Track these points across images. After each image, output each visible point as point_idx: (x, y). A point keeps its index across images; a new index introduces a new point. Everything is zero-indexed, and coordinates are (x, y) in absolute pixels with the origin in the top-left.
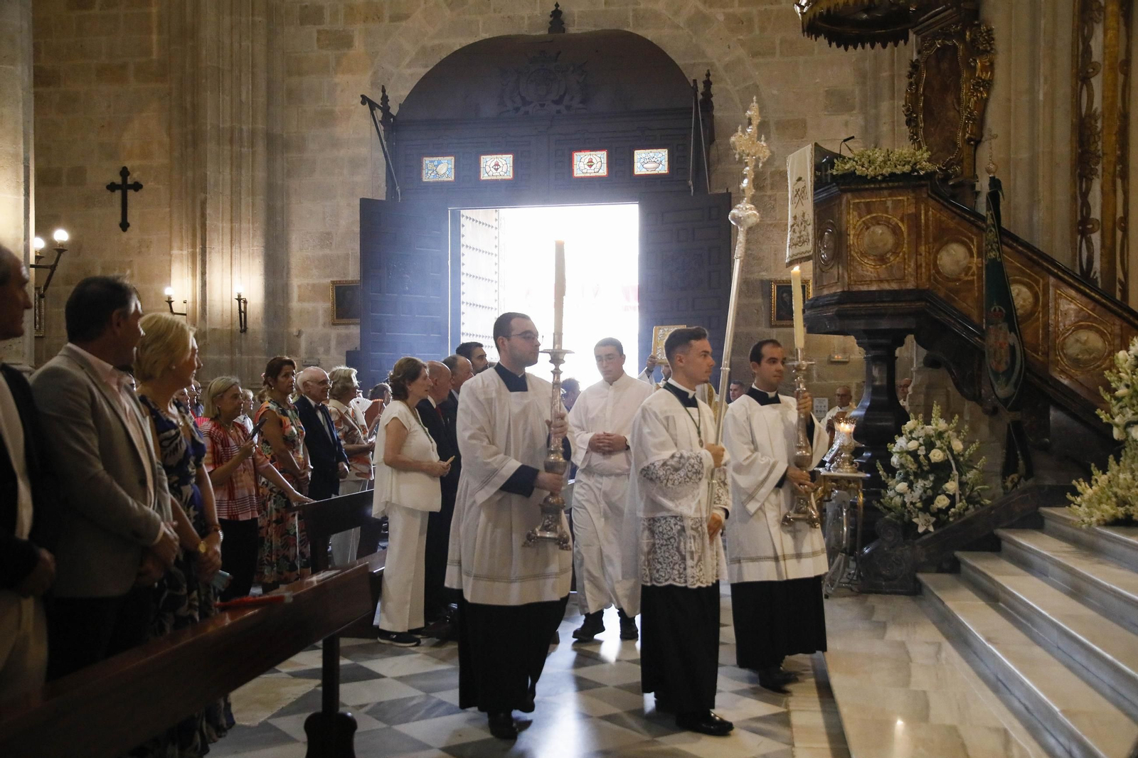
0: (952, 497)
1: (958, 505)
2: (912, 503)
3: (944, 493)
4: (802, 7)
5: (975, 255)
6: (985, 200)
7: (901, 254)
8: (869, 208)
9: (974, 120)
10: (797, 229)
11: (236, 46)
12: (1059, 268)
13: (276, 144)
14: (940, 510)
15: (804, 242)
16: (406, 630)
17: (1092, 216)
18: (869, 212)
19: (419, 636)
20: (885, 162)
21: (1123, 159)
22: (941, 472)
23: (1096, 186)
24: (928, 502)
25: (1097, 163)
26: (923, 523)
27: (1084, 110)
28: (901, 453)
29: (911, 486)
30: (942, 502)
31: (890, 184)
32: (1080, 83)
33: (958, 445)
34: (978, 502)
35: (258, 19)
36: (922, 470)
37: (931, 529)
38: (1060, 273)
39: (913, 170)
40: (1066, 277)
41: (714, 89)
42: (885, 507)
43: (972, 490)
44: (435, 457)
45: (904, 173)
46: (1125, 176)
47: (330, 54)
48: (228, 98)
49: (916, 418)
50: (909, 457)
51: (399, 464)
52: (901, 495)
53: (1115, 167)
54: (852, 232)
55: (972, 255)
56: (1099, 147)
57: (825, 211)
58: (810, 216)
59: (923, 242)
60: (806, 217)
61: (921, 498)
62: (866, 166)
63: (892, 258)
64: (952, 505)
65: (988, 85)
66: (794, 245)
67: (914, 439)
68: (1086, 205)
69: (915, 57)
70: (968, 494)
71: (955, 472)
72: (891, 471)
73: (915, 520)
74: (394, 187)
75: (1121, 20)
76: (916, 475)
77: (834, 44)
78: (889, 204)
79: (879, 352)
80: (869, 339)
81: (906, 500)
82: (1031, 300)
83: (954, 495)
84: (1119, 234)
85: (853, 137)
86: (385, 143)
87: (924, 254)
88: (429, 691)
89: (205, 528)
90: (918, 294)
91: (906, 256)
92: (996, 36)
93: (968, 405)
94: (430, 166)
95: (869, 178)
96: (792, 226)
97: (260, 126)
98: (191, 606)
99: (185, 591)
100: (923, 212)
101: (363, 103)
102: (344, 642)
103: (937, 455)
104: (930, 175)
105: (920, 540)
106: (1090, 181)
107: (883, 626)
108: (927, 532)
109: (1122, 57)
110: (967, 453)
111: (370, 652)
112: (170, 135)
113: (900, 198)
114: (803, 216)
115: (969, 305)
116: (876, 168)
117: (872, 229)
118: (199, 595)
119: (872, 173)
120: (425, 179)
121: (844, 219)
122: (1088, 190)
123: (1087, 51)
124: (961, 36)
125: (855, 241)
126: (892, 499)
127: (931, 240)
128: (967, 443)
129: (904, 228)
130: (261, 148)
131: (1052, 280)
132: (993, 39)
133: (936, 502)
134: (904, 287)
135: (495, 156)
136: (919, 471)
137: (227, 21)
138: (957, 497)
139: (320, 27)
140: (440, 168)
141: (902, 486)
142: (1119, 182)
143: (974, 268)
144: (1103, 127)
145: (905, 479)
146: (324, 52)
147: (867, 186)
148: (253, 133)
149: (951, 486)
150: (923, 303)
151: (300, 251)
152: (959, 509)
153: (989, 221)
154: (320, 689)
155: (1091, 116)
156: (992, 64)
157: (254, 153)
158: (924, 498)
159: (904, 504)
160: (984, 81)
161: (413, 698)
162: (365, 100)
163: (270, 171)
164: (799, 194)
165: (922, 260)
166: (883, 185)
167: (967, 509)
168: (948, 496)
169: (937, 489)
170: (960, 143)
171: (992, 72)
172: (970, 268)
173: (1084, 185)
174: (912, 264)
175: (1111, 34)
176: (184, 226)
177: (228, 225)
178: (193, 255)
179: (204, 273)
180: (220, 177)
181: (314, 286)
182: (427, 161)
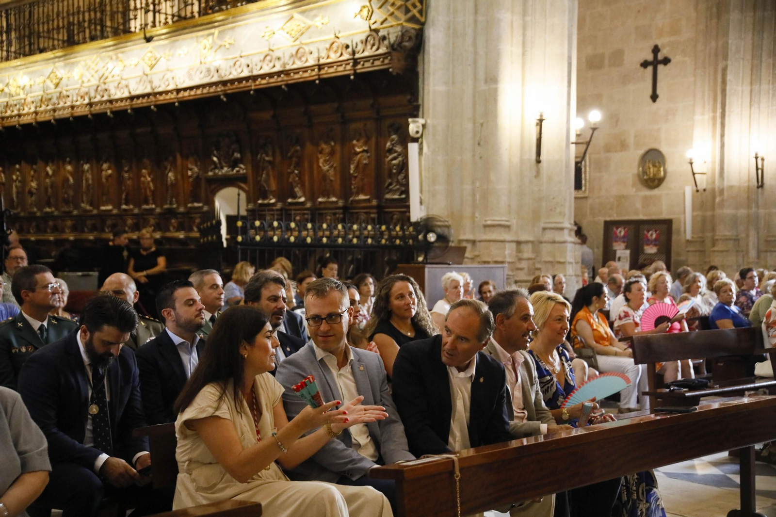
112: (696, 8)
176: (706, 93)
177: (747, 89)
178: (714, 119)
179: (722, 135)
180: (742, 43)
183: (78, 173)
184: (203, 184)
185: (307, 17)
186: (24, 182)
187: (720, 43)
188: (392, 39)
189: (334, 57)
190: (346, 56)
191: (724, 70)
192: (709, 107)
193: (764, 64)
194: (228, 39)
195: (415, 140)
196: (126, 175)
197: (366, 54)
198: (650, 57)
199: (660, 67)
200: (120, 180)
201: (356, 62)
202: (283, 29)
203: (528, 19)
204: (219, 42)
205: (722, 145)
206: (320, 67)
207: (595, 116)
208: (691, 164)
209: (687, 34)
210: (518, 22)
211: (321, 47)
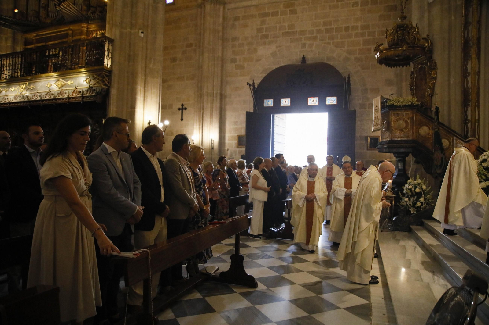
0: (422, 203)
1: (424, 205)
2: (409, 204)
3: (420, 201)
4: (377, 56)
5: (431, 130)
6: (434, 113)
7: (408, 129)
8: (398, 115)
9: (431, 89)
10: (376, 121)
11: (213, 70)
12: (457, 134)
13: (222, 97)
14: (418, 207)
15: (378, 125)
16: (257, 234)
17: (468, 118)
18: (398, 116)
19: (261, 237)
20: (403, 102)
21: (478, 101)
22: (419, 195)
23: (469, 109)
24: (414, 204)
25: (470, 102)
26: (412, 211)
27: (465, 87)
28: (407, 189)
29: (409, 199)
30: (419, 204)
31: (405, 108)
32: (464, 78)
33: (424, 187)
34: (430, 205)
35: (219, 63)
36: (413, 195)
37: (415, 212)
38: (458, 136)
39: (412, 104)
40: (459, 137)
41: (351, 79)
42: (401, 205)
43: (428, 201)
44: (266, 186)
45: (409, 105)
46: (478, 106)
47: (239, 71)
48: (210, 84)
49: (412, 179)
50: (409, 191)
51: (256, 188)
52: (406, 202)
53: (475, 104)
54: (393, 122)
55: (430, 130)
56: (470, 97)
57: (385, 116)
58: (380, 117)
59: (415, 126)
60: (379, 118)
61: (412, 203)
62: (397, 102)
63: (405, 130)
64: (422, 205)
65: (435, 78)
66: (375, 126)
67: (411, 185)
68: (466, 115)
69: (412, 70)
70: (427, 202)
71: (423, 195)
72: (403, 194)
73: (410, 210)
74: (256, 108)
75: (477, 59)
76: (411, 196)
77: (387, 66)
78: (404, 114)
79: (400, 159)
80: (397, 154)
81: (408, 203)
82: (448, 144)
83: (423, 202)
84: (477, 124)
85: (393, 94)
86: (253, 95)
87: (415, 129)
88: (263, 251)
89: (206, 203)
90: (413, 141)
91: (409, 130)
92: (437, 64)
93: (428, 175)
94: (266, 102)
95: (398, 106)
96: (374, 120)
97: (219, 91)
98: (202, 223)
99: (200, 219)
100: (415, 116)
101: (247, 84)
102: (241, 237)
103: (418, 190)
104: (417, 105)
105: (411, 215)
106: (467, 108)
107: (398, 241)
108: (414, 213)
109: (477, 70)
110: (427, 190)
111: (247, 240)
113: (407, 112)
114: (378, 117)
115: (429, 145)
116: (400, 103)
117: (399, 121)
118: (204, 220)
119: (399, 105)
120: (265, 106)
121: (390, 118)
122: (467, 110)
123: (466, 68)
124: (426, 64)
125: (394, 125)
126: (403, 203)
127: (417, 125)
128: (427, 187)
129: (409, 121)
130: (219, 98)
131: (455, 138)
132: (437, 65)
133: (417, 204)
134: (408, 139)
135: (285, 99)
136: (412, 195)
137: (211, 63)
138: (424, 203)
139: (236, 64)
140: (269, 103)
141: (406, 199)
142: (477, 108)
143: (431, 134)
144: (471, 92)
145: (407, 197)
146: (237, 71)
147: (397, 109)
148: (217, 94)
149: (422, 200)
150: (414, 144)
151: (229, 127)
152: (424, 206)
153: (435, 120)
154: (234, 249)
155: (468, 88)
156: (436, 72)
157: (217, 99)
158: (413, 203)
159: (407, 205)
160: (434, 77)
161: (259, 253)
162: (248, 84)
164: (376, 111)
165: (414, 131)
166: (403, 108)
167: (426, 207)
168: (421, 203)
169: (417, 200)
170: (426, 96)
171: (436, 74)
172: (429, 134)
173: (465, 109)
174: (411, 132)
175: (473, 64)
176: (198, 119)
177: (209, 119)
178: (200, 128)
179: (202, 133)
180: (208, 106)
181: (232, 136)
182: (265, 101)
185: (65, 81)
187: (202, 105)
188: (98, 90)
189: (75, 95)
190: (79, 95)
191: (203, 113)
192: (198, 124)
193: (214, 113)
194: (32, 86)
197: (87, 95)
198: (181, 107)
199: (184, 111)
201: (83, 97)
202: (55, 84)
203: (146, 89)
205: (202, 136)
206: (69, 98)
207: (167, 123)
208: (193, 141)
209: (191, 101)
210: (142, 90)
211: (70, 91)
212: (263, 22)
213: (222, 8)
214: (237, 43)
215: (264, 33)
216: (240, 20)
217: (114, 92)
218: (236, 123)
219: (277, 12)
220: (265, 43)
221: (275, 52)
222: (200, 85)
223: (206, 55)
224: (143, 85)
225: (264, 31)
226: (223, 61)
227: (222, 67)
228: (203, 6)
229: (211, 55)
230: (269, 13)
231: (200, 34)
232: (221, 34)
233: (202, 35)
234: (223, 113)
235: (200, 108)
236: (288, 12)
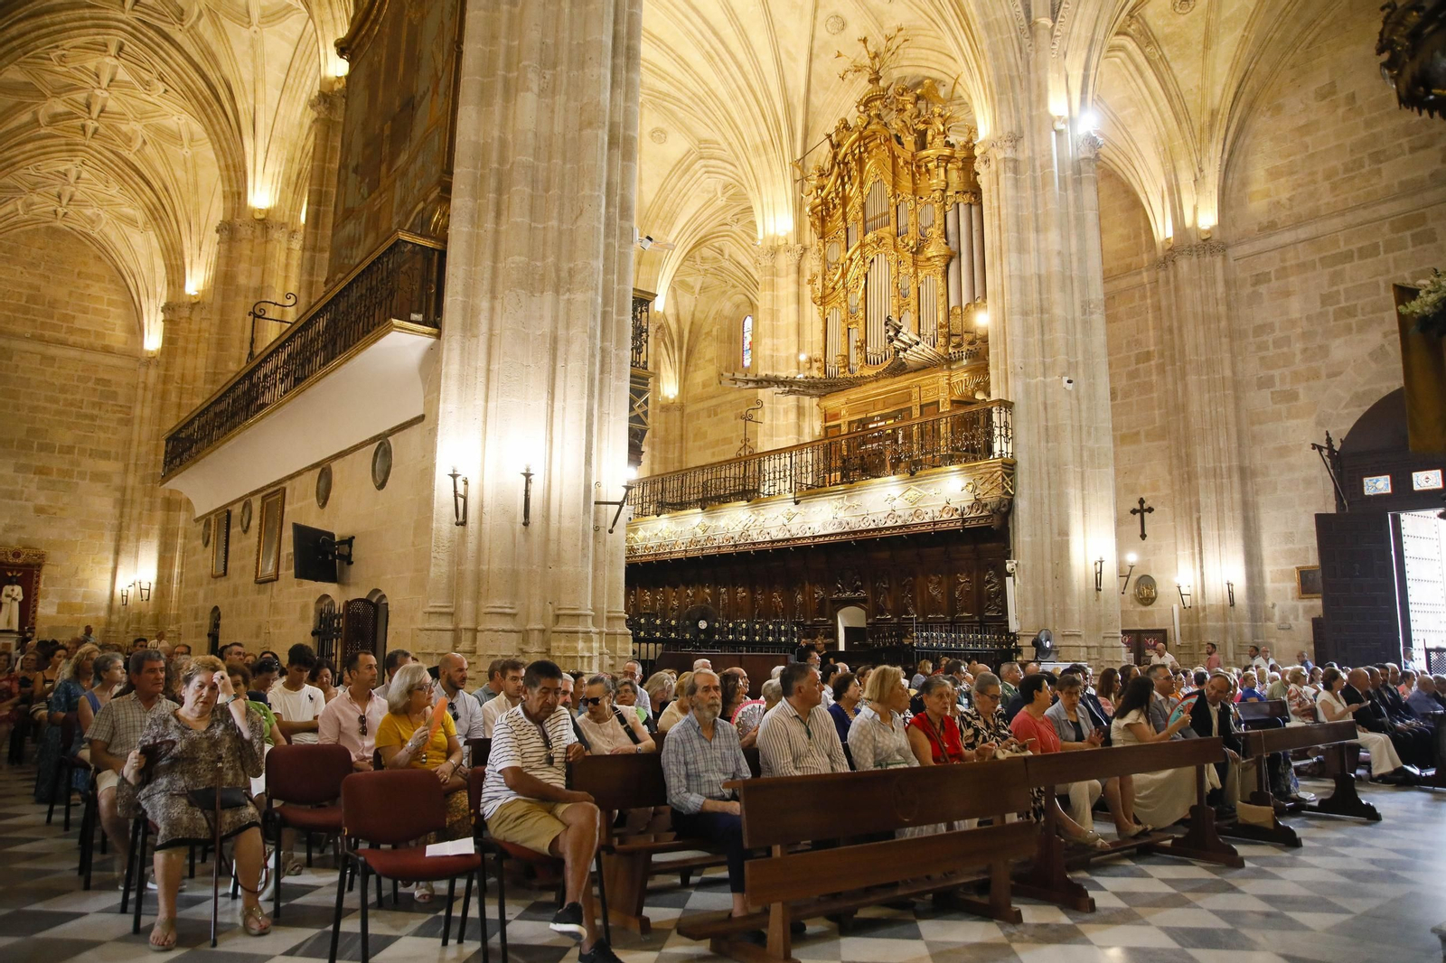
11: (1214, 412)
13: (1245, 474)
35: (1227, 392)
47: (1283, 407)
48: (1210, 447)
74: (1342, 502)
94: (1370, 484)
97: (1235, 463)
101: (1314, 448)
112: (1170, 474)
120: (1367, 494)
130: (1236, 478)
135: (1424, 472)
137: (1207, 396)
139: (1272, 390)
140: (1379, 485)
146: (1278, 406)
148: (1230, 469)
151: (1270, 547)
157: (1231, 482)
163: (1244, 493)
176: (1185, 532)
177: (1216, 533)
178: (1193, 554)
179: (1202, 567)
180: (1207, 499)
181: (1282, 571)
182: (1366, 480)
183: (716, 596)
184: (828, 603)
185: (921, 489)
186: (666, 601)
187: (1194, 500)
188: (992, 505)
189: (945, 517)
190: (956, 516)
191: (1199, 519)
192: (1188, 545)
194: (855, 501)
195: (1009, 575)
196: (759, 597)
197: (972, 515)
198: (1138, 507)
199: (1146, 514)
200: (754, 601)
201: (964, 521)
202: (902, 496)
203: (1086, 492)
204: (848, 504)
205: (1202, 574)
206: (935, 523)
207: (1132, 557)
208: (1179, 587)
209: (1165, 491)
210: (1079, 494)
211: (936, 509)
212: (1336, 278)
213: (1219, 260)
214: (1269, 339)
215: (1343, 304)
216: (1270, 280)
217: (1022, 505)
218: (1289, 537)
219: (1376, 246)
220: (1349, 329)
221: (1383, 346)
222: (1183, 451)
223: (1192, 379)
224: (1079, 485)
225: (1342, 298)
226: (1237, 386)
227: (1237, 400)
228: (1170, 263)
229: (1205, 377)
230: (1352, 252)
231: (1171, 331)
232: (1223, 324)
233: (1176, 332)
234: (1251, 514)
235: (1191, 508)
236: (1409, 240)
